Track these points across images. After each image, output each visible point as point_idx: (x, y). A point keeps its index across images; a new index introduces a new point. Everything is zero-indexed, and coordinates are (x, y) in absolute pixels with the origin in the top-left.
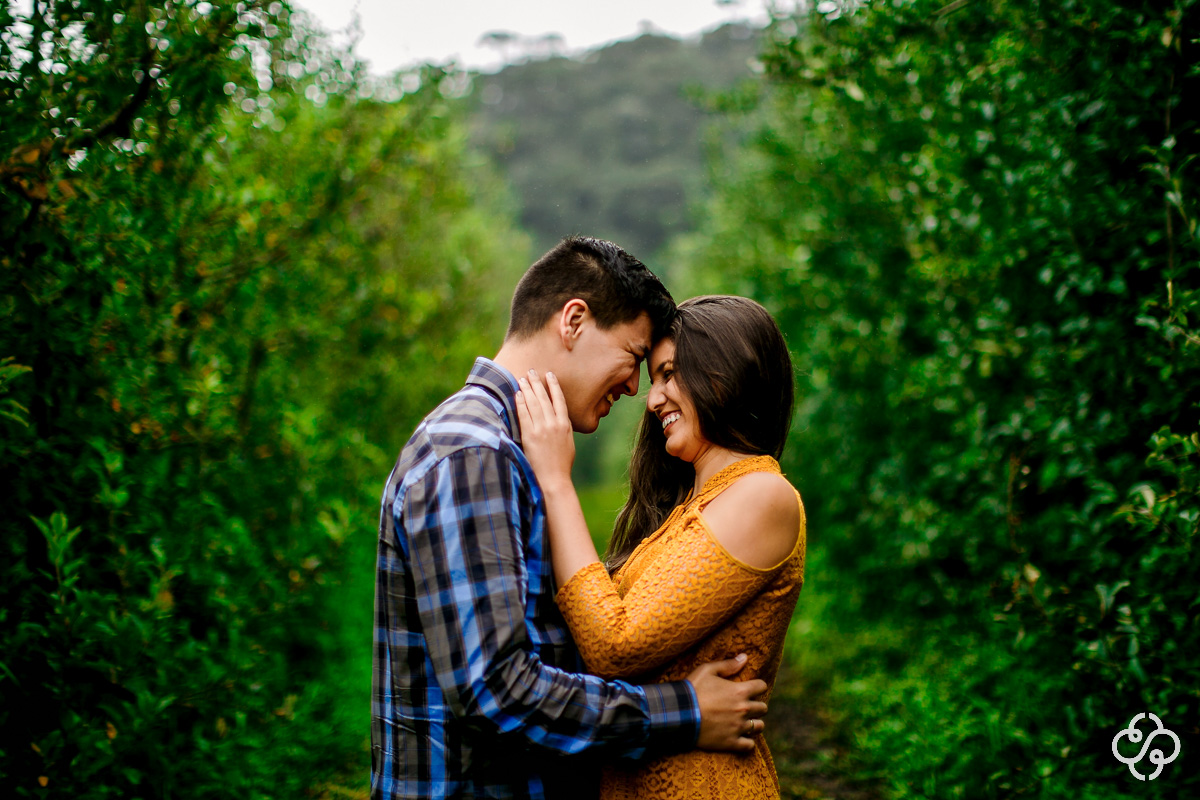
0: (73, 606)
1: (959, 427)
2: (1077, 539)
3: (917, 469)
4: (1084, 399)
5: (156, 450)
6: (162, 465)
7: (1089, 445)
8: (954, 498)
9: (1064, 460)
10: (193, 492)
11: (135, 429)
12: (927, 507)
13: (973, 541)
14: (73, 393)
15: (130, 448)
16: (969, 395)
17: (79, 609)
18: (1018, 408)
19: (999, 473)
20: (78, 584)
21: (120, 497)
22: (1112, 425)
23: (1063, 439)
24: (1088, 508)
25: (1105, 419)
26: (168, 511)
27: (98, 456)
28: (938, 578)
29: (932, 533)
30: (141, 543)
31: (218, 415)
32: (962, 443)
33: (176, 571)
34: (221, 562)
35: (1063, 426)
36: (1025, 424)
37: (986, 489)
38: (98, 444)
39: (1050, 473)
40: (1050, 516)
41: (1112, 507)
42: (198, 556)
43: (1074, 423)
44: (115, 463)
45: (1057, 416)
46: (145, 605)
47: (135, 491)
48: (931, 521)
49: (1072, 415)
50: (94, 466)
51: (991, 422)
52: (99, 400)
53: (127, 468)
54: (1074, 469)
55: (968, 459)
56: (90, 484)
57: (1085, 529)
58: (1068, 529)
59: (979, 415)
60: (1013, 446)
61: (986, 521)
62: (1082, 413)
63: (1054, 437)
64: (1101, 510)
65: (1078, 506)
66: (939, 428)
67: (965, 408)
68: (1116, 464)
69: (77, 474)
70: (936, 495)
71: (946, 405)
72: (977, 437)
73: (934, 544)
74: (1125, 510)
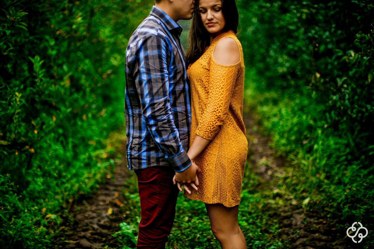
0: (42, 83)
1: (296, 34)
2: (330, 67)
3: (283, 47)
4: (334, 26)
5: (64, 39)
6: (65, 44)
7: (334, 39)
8: (294, 55)
9: (326, 44)
10: (74, 52)
11: (58, 33)
12: (286, 57)
13: (299, 67)
14: (39, 23)
15: (56, 39)
16: (299, 25)
17: (44, 84)
18: (313, 29)
19: (307, 48)
20: (44, 76)
21: (54, 52)
22: (341, 34)
23: (327, 37)
24: (334, 58)
25: (339, 32)
26: (68, 57)
27: (47, 41)
28: (289, 77)
29: (287, 65)
30: (60, 66)
31: (82, 29)
32: (297, 39)
33: (70, 74)
34: (83, 71)
35: (327, 34)
36: (316, 33)
37: (303, 52)
38: (47, 37)
39: (322, 48)
40: (322, 60)
41: (342, 56)
42: (76, 70)
43: (330, 33)
44: (52, 43)
45: (325, 31)
46: (62, 84)
47: (59, 51)
48: (287, 61)
49: (330, 31)
50: (46, 44)
51: (305, 33)
52: (47, 25)
53: (56, 45)
54: (330, 46)
55: (299, 44)
56: (45, 49)
57: (332, 64)
58: (327, 64)
59: (302, 30)
60: (311, 40)
61: (303, 63)
62: (333, 30)
63: (324, 37)
64: (338, 58)
65: (330, 58)
66: (290, 35)
67: (298, 28)
68: (342, 45)
69: (42, 46)
70: (288, 54)
71: (292, 27)
72: (301, 37)
73: (288, 68)
74: (345, 58)
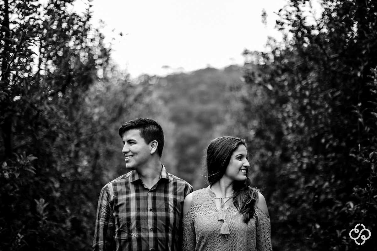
0: (45, 225)
1: (297, 183)
2: (330, 216)
3: (284, 195)
4: (333, 177)
5: (68, 182)
6: (69, 186)
7: (334, 190)
8: (294, 203)
9: (327, 194)
10: (78, 194)
11: (63, 176)
12: (287, 206)
13: (300, 216)
14: (46, 164)
15: (61, 181)
16: (300, 174)
17: (46, 226)
18: (314, 179)
19: (308, 196)
20: (46, 219)
21: (58, 195)
22: (341, 184)
23: (327, 188)
24: (334, 208)
25: (339, 182)
26: (70, 198)
27: (52, 183)
28: (290, 226)
29: (288, 213)
30: (63, 208)
31: (86, 172)
32: (297, 188)
33: (73, 216)
34: (85, 214)
35: (327, 184)
36: (316, 183)
37: (304, 201)
38: (53, 179)
39: (323, 197)
40: (322, 210)
41: (341, 208)
42: (79, 212)
43: (330, 183)
44: (57, 185)
45: (325, 181)
46: (64, 226)
47: (62, 193)
48: (288, 210)
49: (329, 181)
50: (51, 185)
51: (306, 182)
52: (53, 167)
53: (61, 187)
54: (330, 196)
55: (299, 193)
56: (50, 190)
57: (332, 214)
58: (328, 213)
59: (303, 180)
60: (312, 189)
61: (304, 210)
62: (332, 180)
63: (324, 187)
64: (338, 208)
65: (331, 208)
66: (291, 183)
67: (298, 178)
68: (342, 195)
69: (46, 188)
70: (289, 202)
71: (293, 176)
72: (302, 186)
73: (288, 216)
74: (344, 209)
